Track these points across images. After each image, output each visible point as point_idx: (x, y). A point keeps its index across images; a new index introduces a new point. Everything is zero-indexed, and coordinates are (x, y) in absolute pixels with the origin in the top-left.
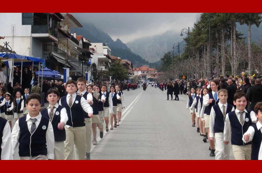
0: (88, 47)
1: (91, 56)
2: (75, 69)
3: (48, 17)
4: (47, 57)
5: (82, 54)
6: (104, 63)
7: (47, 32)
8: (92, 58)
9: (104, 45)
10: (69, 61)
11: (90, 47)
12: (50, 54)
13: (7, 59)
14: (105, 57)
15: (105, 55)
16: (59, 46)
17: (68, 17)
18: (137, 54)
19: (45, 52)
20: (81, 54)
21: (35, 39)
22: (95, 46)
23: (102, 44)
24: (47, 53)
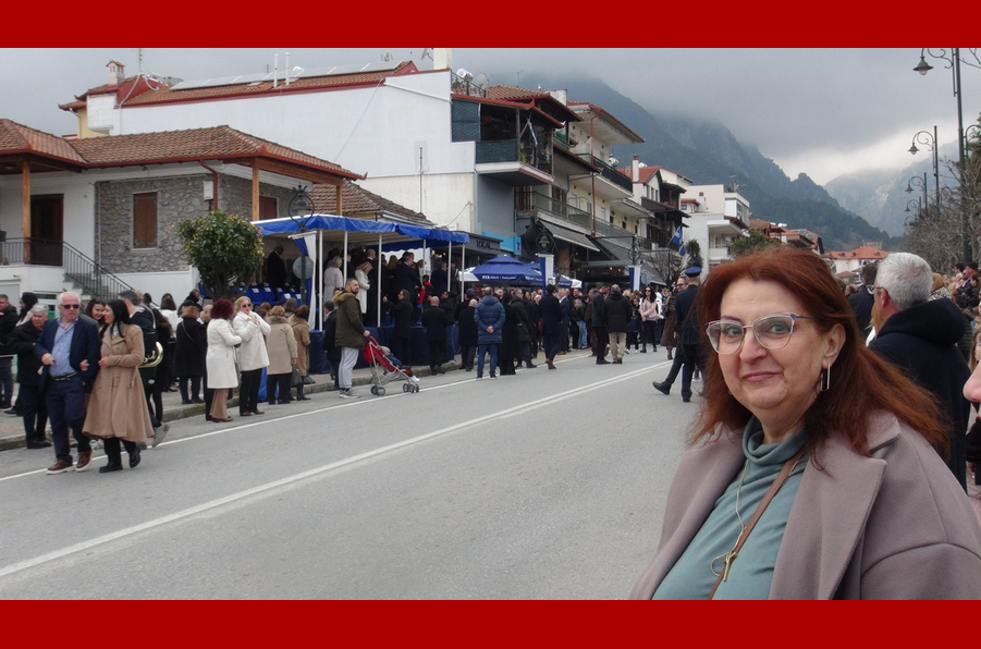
0: (677, 197)
1: (684, 220)
2: (616, 259)
3: (518, 117)
4: (527, 227)
5: (656, 215)
6: (728, 239)
7: (514, 159)
8: (687, 226)
9: (728, 190)
10: (598, 235)
11: (682, 196)
12: (533, 219)
13: (303, 231)
14: (727, 222)
15: (726, 218)
16: (569, 195)
17: (592, 115)
18: (857, 214)
19: (521, 214)
20: (653, 216)
21: (487, 180)
22: (701, 194)
23: (722, 186)
24: (527, 215)
